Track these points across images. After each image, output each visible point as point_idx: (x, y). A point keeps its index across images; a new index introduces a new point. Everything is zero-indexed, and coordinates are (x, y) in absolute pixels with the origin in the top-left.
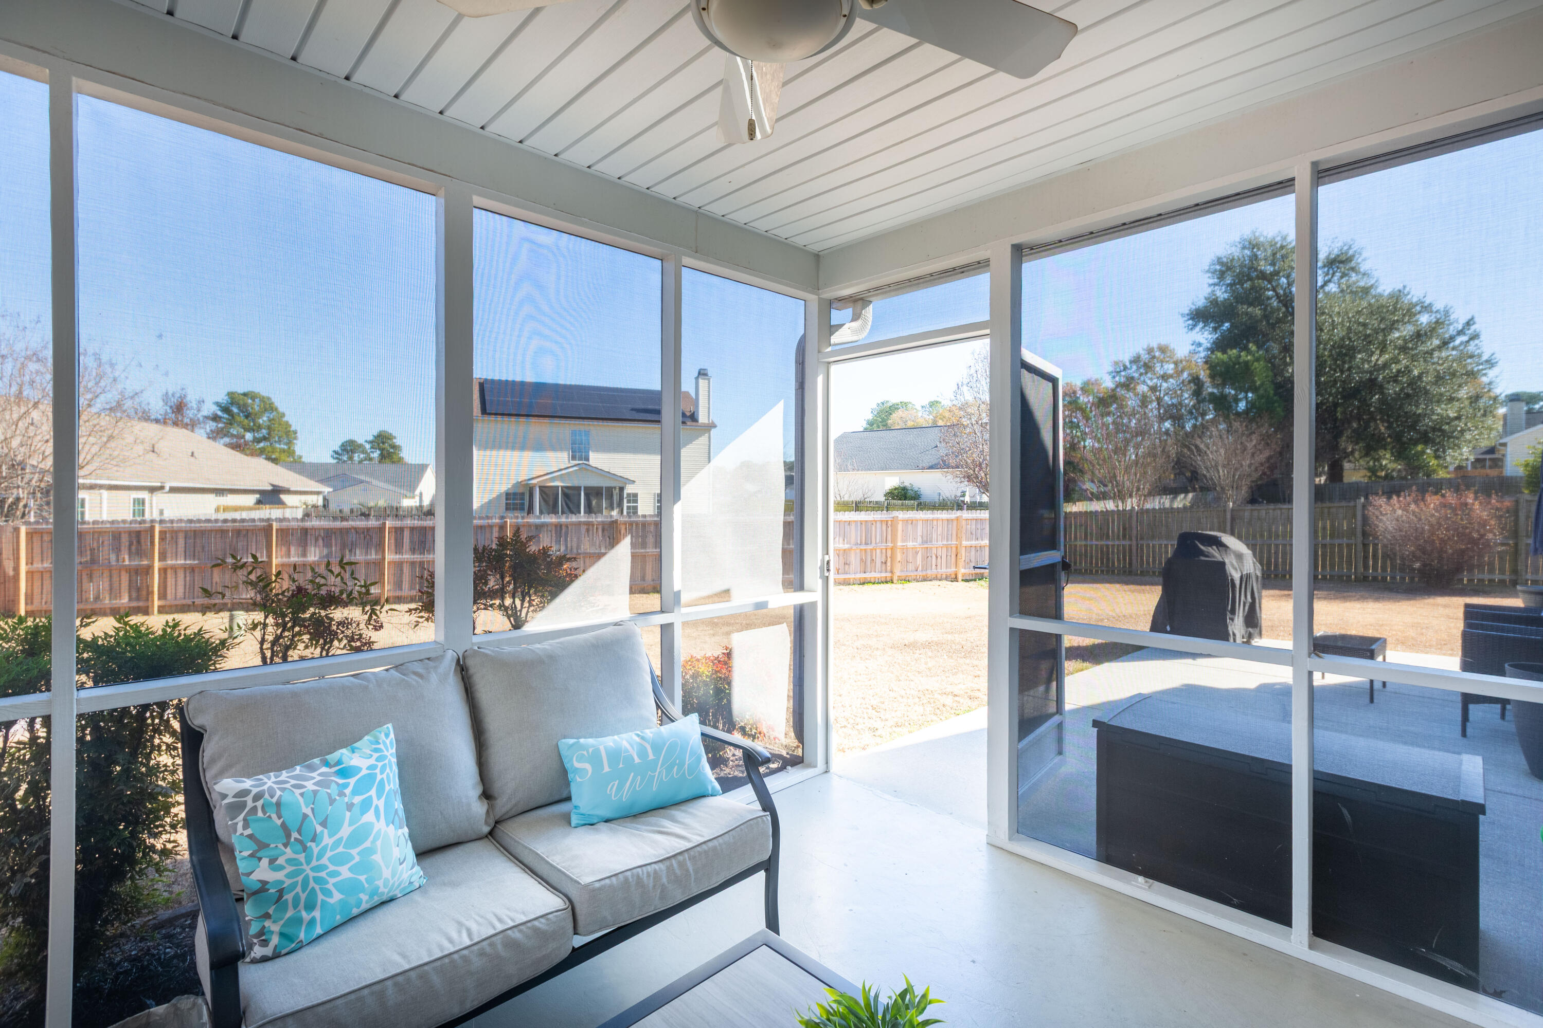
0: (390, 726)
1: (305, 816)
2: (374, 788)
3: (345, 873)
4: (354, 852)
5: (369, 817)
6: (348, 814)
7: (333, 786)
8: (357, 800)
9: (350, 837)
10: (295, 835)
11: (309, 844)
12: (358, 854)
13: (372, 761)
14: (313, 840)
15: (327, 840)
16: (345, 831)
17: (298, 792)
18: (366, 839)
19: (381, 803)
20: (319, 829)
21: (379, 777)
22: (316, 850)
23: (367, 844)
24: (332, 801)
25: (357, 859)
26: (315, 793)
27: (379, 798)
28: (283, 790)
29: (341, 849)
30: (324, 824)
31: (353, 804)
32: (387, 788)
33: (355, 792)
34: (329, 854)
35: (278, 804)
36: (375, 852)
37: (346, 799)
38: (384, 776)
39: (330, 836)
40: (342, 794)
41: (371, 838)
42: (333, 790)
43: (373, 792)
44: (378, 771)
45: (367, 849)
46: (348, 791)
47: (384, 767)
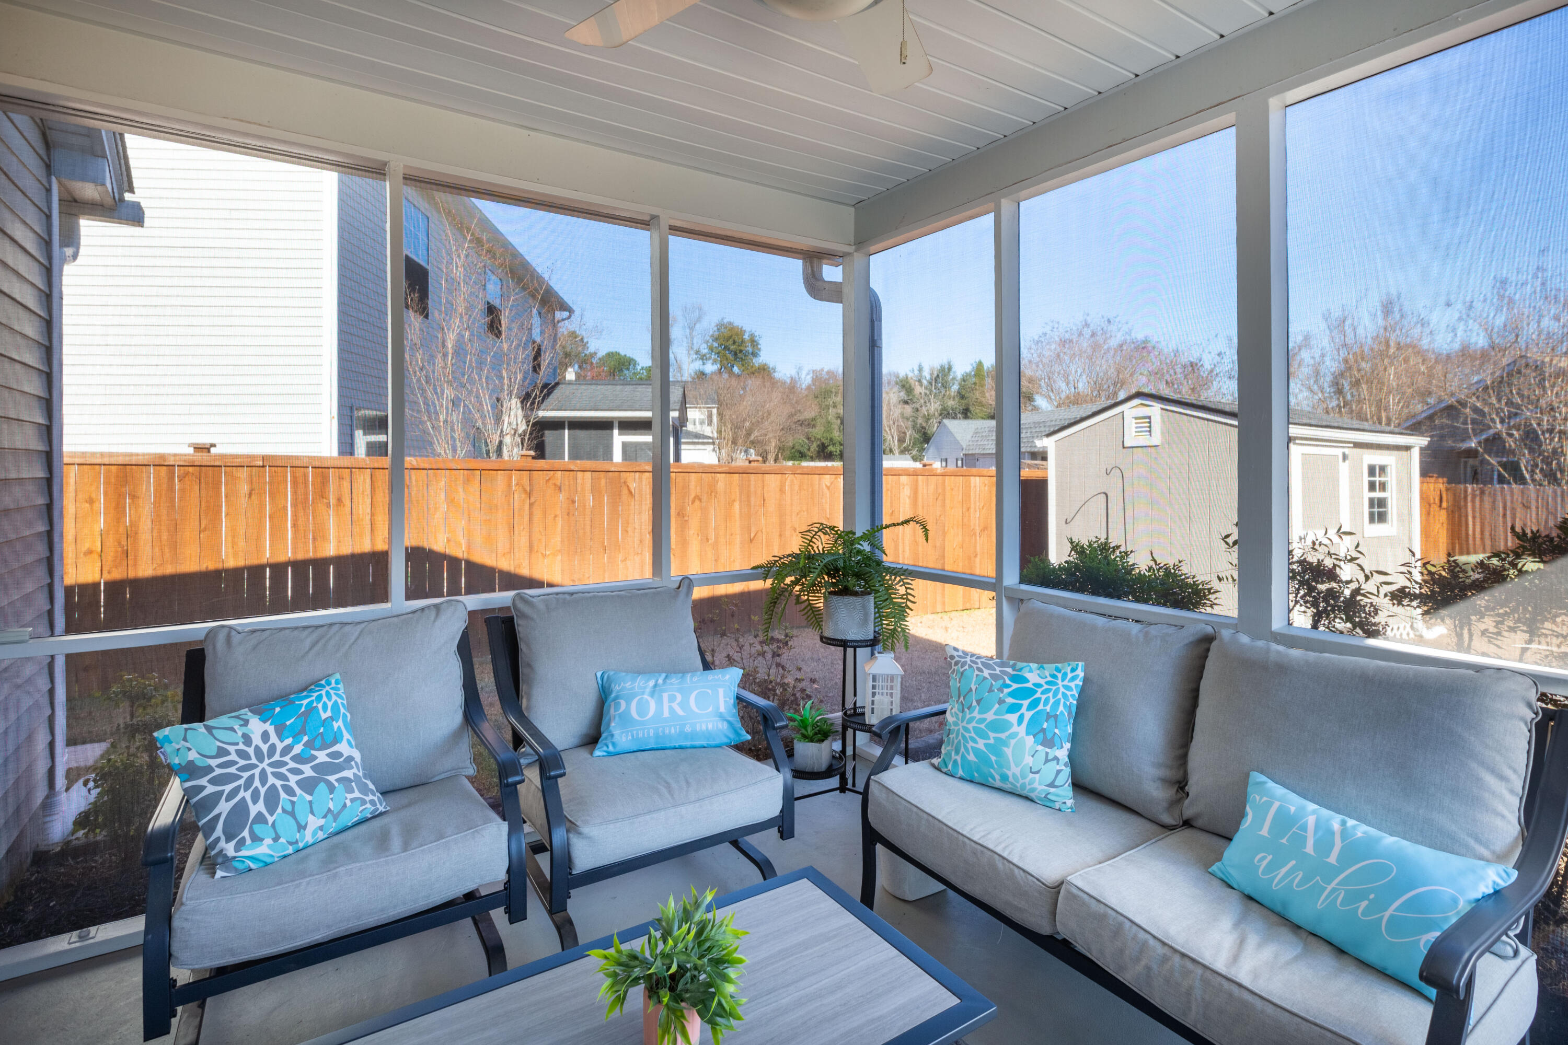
0: (1081, 664)
1: (971, 690)
2: (1029, 701)
3: (981, 744)
4: (992, 735)
5: (1013, 718)
6: (997, 706)
7: (1001, 682)
8: (1010, 700)
9: (992, 722)
10: (962, 699)
11: (966, 709)
12: (994, 738)
13: (1042, 681)
14: (969, 709)
15: (976, 714)
16: (990, 716)
17: (977, 672)
18: (1003, 732)
19: (1028, 715)
20: (974, 703)
21: (1038, 695)
22: (968, 716)
23: (1003, 736)
24: (991, 690)
25: (992, 741)
26: (985, 678)
27: (1028, 709)
28: (970, 666)
29: (982, 726)
30: (978, 702)
31: (1004, 701)
32: (1041, 707)
33: (1011, 695)
34: (974, 724)
35: (962, 673)
36: (1007, 746)
37: (1001, 695)
38: (1044, 697)
39: (980, 713)
40: (1001, 690)
41: (1007, 733)
42: (997, 685)
43: (1026, 703)
44: (1040, 690)
45: (1000, 739)
46: (1006, 691)
47: (1048, 691)
